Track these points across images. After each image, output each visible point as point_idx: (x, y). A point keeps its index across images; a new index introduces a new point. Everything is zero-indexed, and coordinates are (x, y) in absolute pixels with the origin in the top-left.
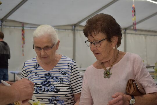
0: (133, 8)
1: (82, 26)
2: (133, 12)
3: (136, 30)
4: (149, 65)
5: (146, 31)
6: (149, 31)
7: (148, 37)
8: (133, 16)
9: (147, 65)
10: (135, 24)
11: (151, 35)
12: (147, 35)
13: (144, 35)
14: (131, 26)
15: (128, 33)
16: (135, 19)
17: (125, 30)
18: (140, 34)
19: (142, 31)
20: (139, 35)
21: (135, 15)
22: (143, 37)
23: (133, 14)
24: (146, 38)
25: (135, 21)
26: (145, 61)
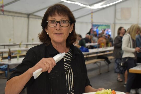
3: (3, 11)
4: (15, 43)
5: (13, 12)
6: (16, 13)
7: (15, 18)
9: (14, 43)
10: (2, 6)
11: (18, 16)
12: (15, 16)
13: (12, 16)
16: (3, 2)
18: (8, 15)
19: (10, 12)
22: (11, 18)
24: (13, 19)
25: (3, 4)
26: (12, 40)
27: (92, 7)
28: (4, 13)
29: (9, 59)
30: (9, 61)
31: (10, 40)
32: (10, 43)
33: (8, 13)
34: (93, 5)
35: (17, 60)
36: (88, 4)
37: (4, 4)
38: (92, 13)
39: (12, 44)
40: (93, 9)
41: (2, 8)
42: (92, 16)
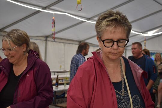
0: (53, 20)
1: (5, 32)
2: (53, 23)
3: (54, 38)
4: (65, 70)
5: (65, 39)
6: (68, 40)
7: (67, 45)
8: (53, 27)
9: (64, 70)
10: (54, 34)
11: (69, 43)
12: (66, 43)
13: (63, 43)
14: (51, 35)
15: (48, 41)
16: (54, 30)
17: (46, 38)
18: (60, 42)
19: (61, 39)
20: (58, 43)
21: (54, 26)
23: (53, 25)
24: (65, 46)
25: (54, 32)
26: (63, 67)
27: (145, 35)
28: (55, 40)
29: (57, 85)
30: (57, 88)
31: (61, 67)
32: (60, 69)
33: (59, 41)
34: (146, 33)
35: (65, 87)
36: (140, 31)
37: (56, 32)
38: (145, 40)
39: (62, 70)
40: (146, 36)
41: (53, 36)
42: (145, 43)
